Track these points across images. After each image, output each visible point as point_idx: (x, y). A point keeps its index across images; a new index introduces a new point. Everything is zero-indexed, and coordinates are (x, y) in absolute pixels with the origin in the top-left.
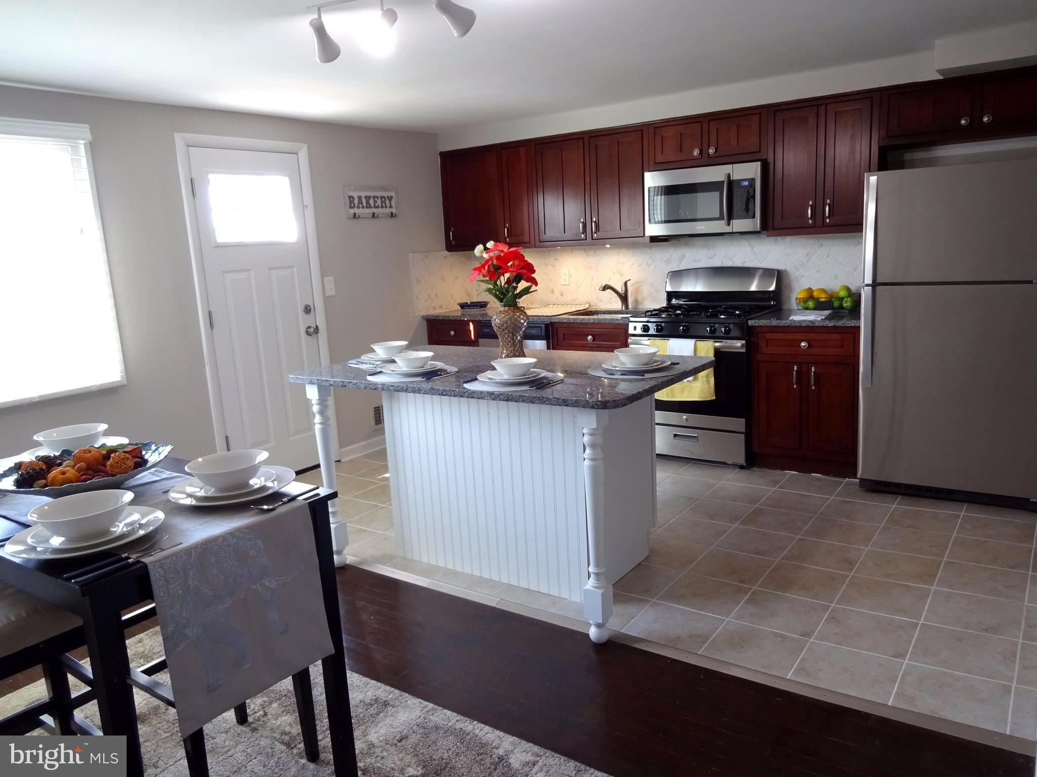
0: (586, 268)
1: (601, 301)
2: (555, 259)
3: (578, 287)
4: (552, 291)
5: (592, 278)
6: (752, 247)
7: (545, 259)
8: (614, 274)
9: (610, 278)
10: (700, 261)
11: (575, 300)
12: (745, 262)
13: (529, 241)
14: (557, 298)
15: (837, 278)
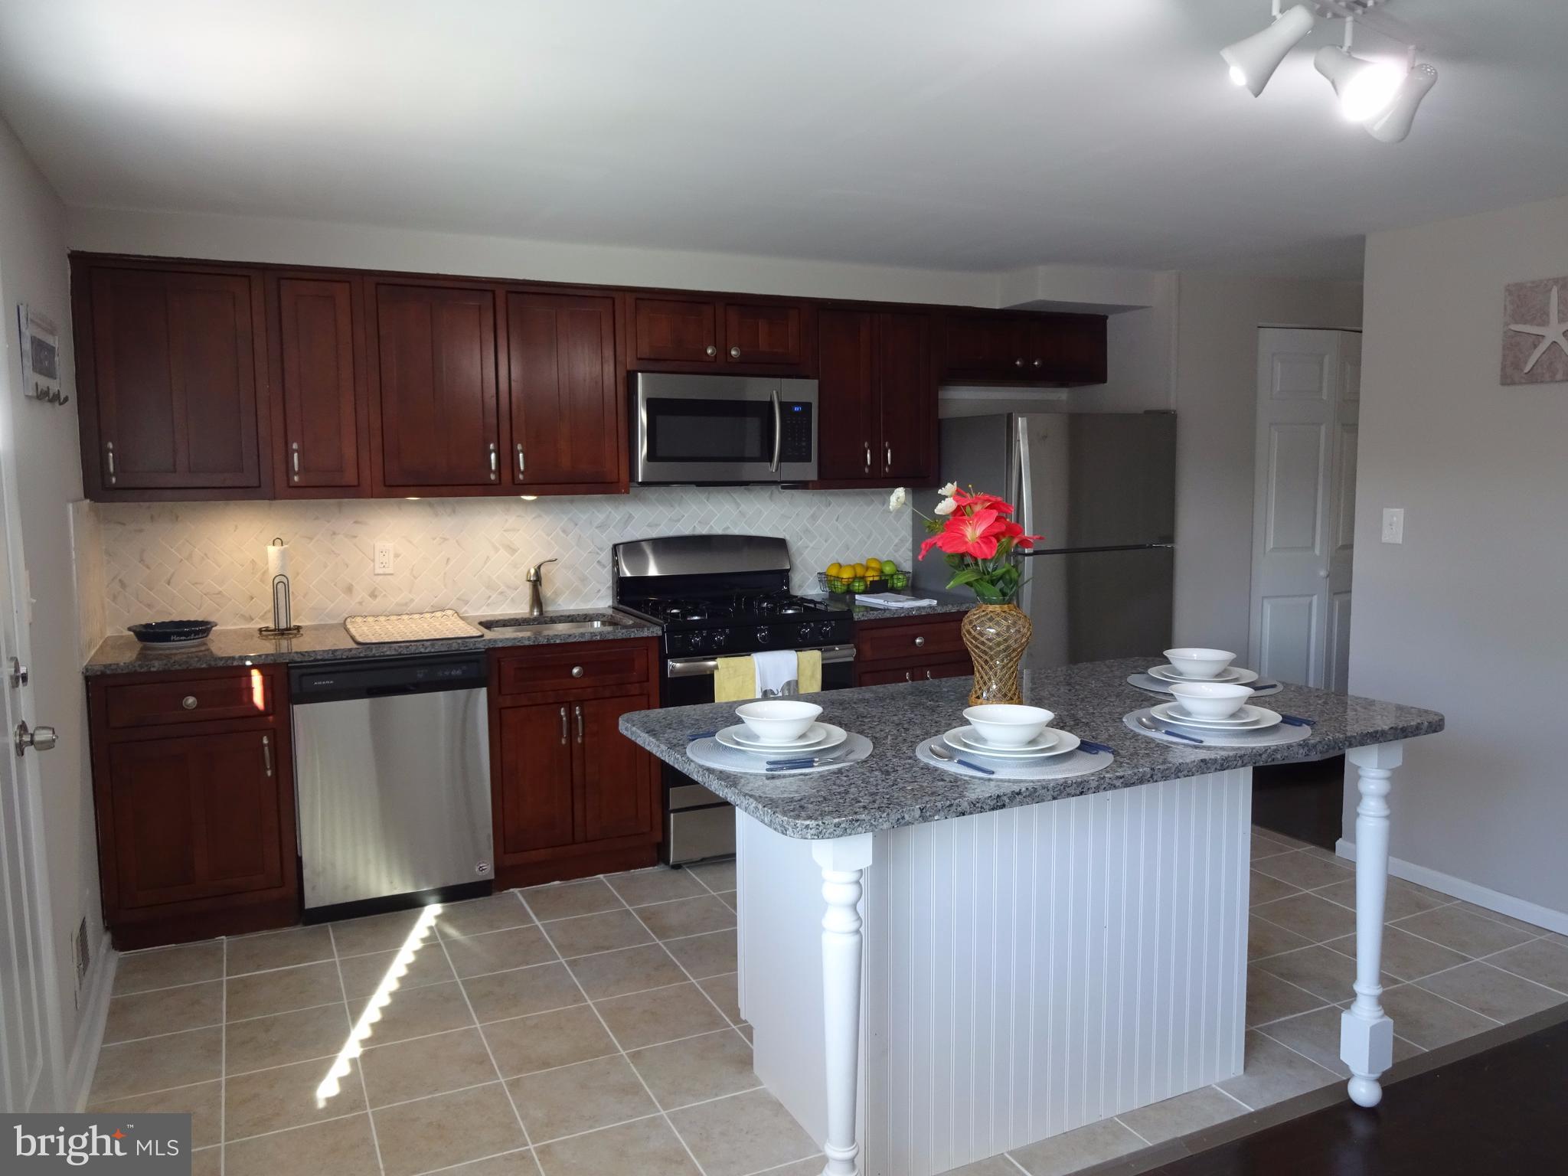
0: (434, 539)
1: (466, 602)
2: (355, 522)
3: (415, 578)
4: (349, 590)
5: (448, 559)
6: (738, 505)
7: (329, 522)
8: (497, 550)
9: (488, 557)
10: (657, 525)
11: (406, 604)
12: (728, 528)
13: (356, 483)
14: (360, 603)
15: (848, 549)
